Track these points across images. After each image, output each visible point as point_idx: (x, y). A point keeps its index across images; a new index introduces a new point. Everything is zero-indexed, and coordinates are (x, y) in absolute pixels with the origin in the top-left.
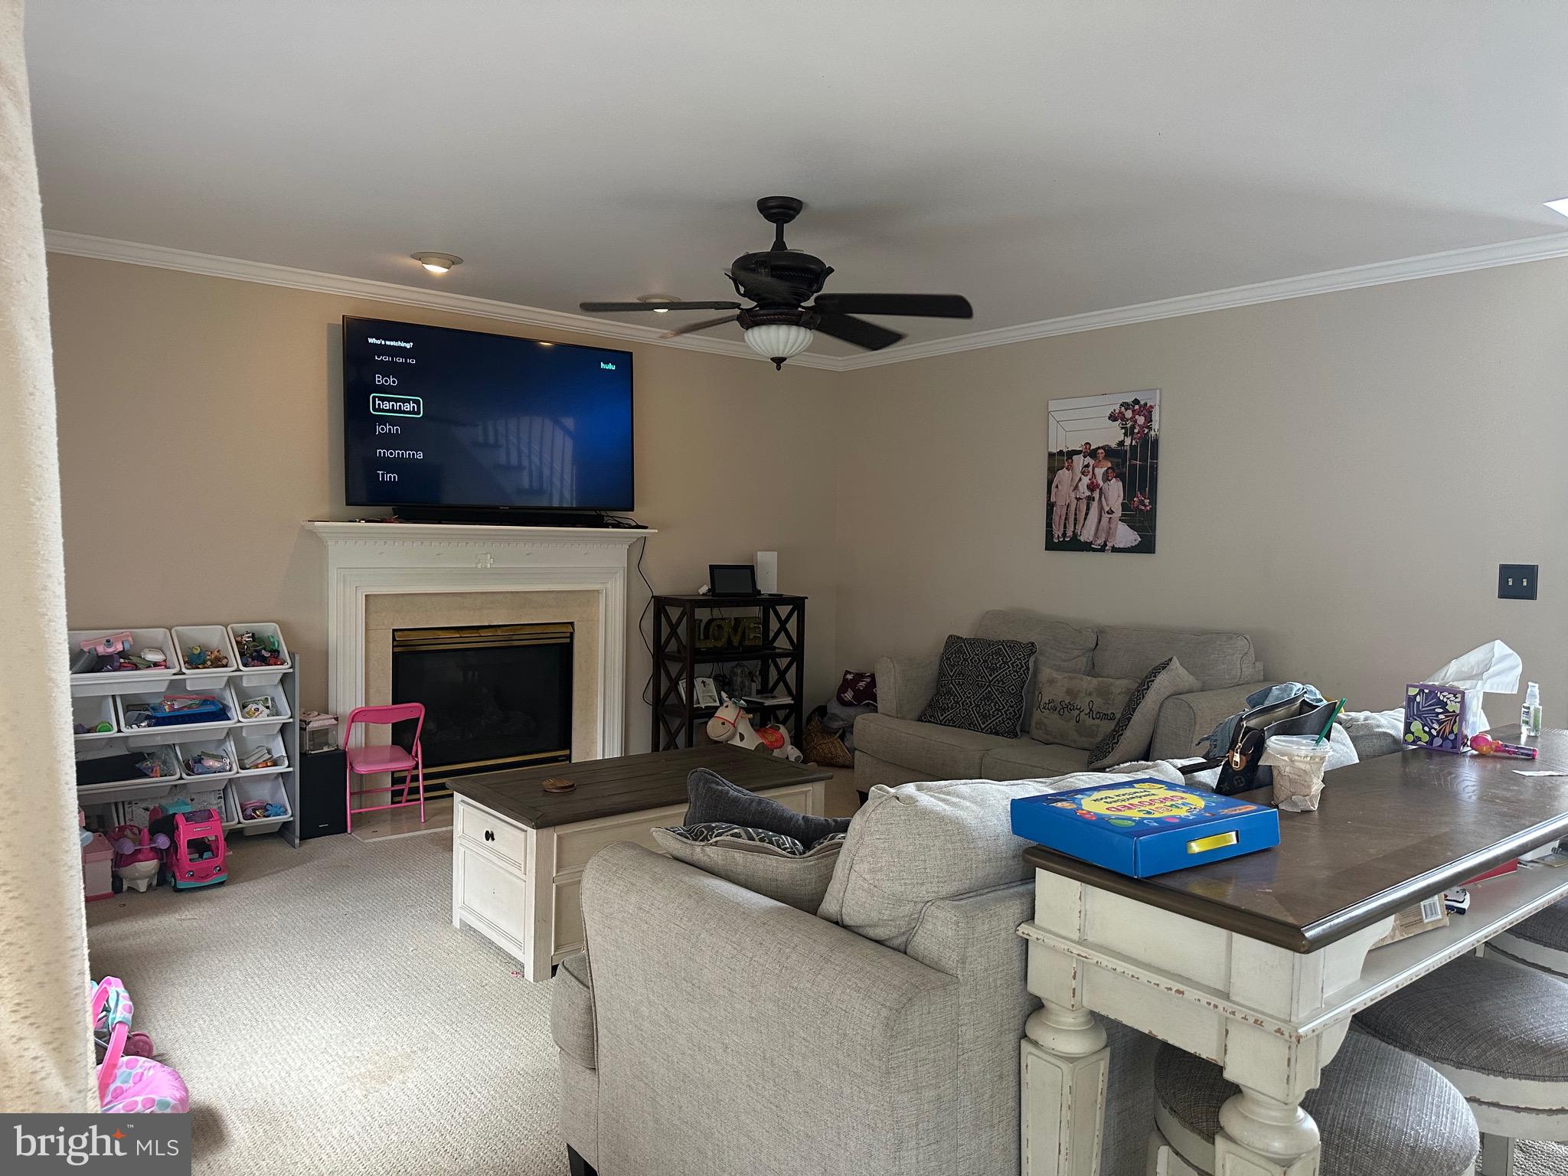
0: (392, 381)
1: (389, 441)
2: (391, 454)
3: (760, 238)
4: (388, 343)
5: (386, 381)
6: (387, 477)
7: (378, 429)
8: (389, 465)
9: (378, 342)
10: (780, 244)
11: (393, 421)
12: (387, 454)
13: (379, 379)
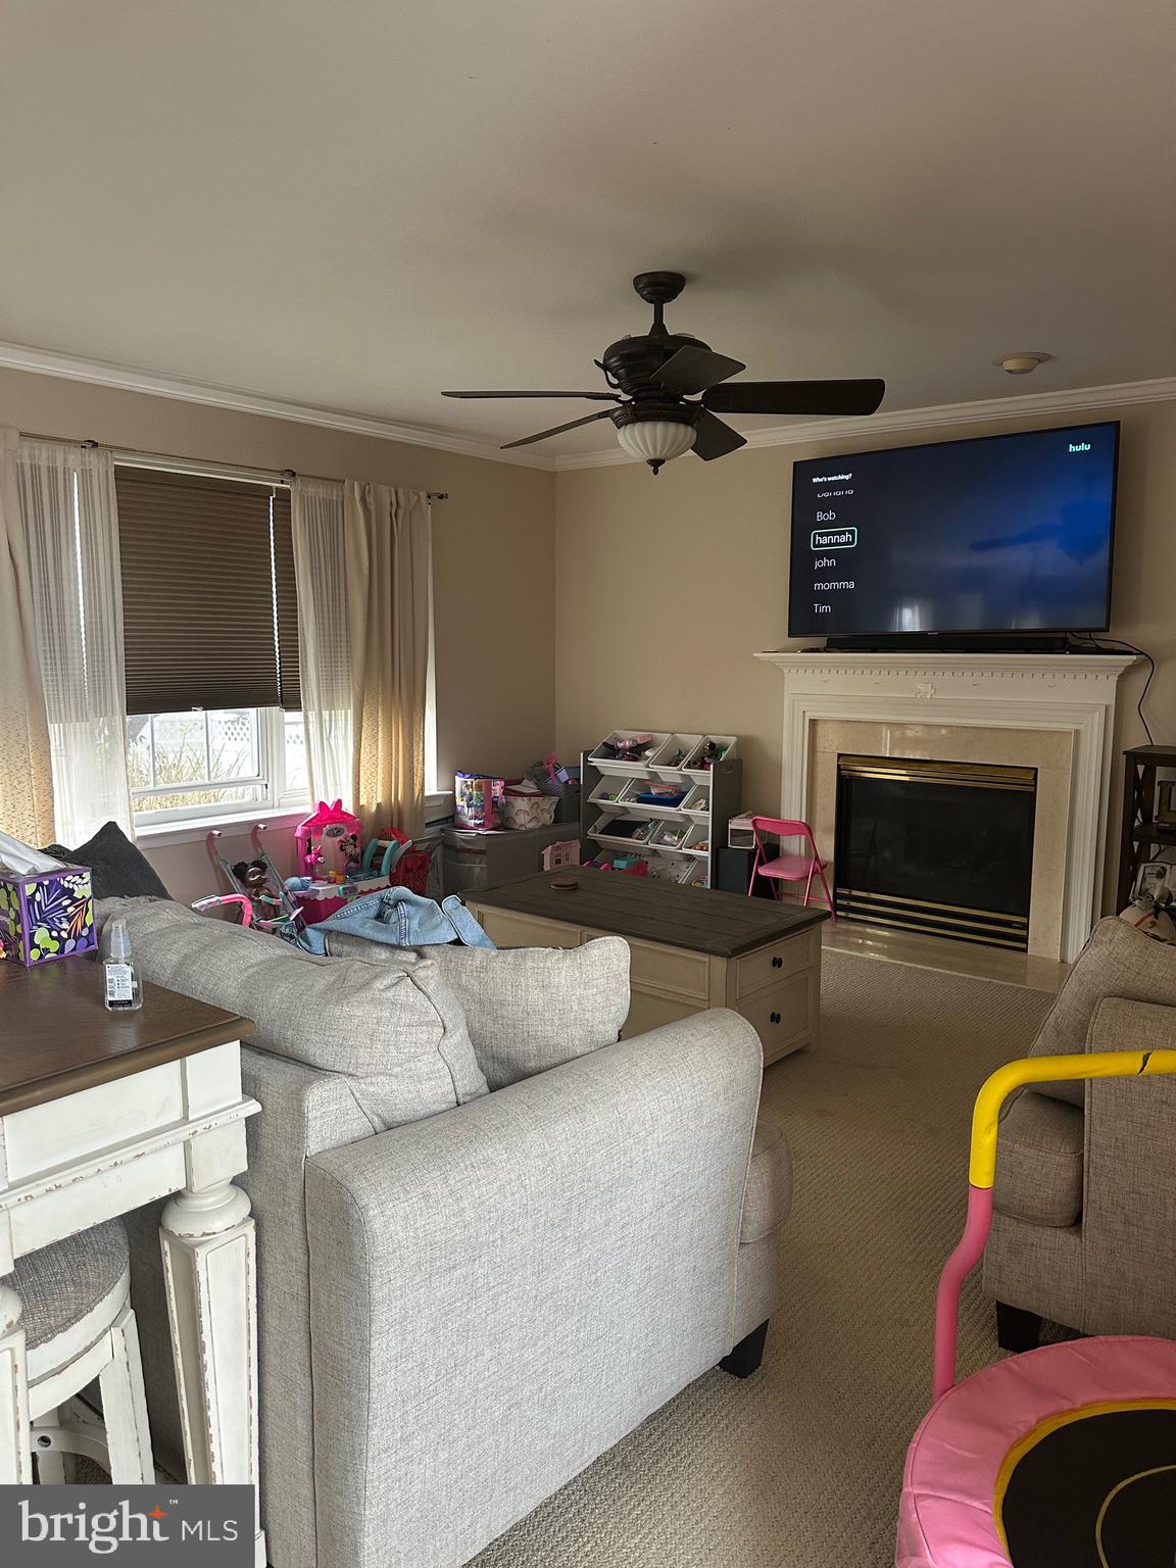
0: (831, 516)
1: (826, 575)
2: (826, 586)
3: (638, 322)
4: (829, 479)
5: (826, 517)
6: (821, 610)
7: (817, 564)
8: (824, 598)
9: (821, 480)
10: (659, 325)
11: (828, 555)
12: (823, 587)
13: (820, 516)
